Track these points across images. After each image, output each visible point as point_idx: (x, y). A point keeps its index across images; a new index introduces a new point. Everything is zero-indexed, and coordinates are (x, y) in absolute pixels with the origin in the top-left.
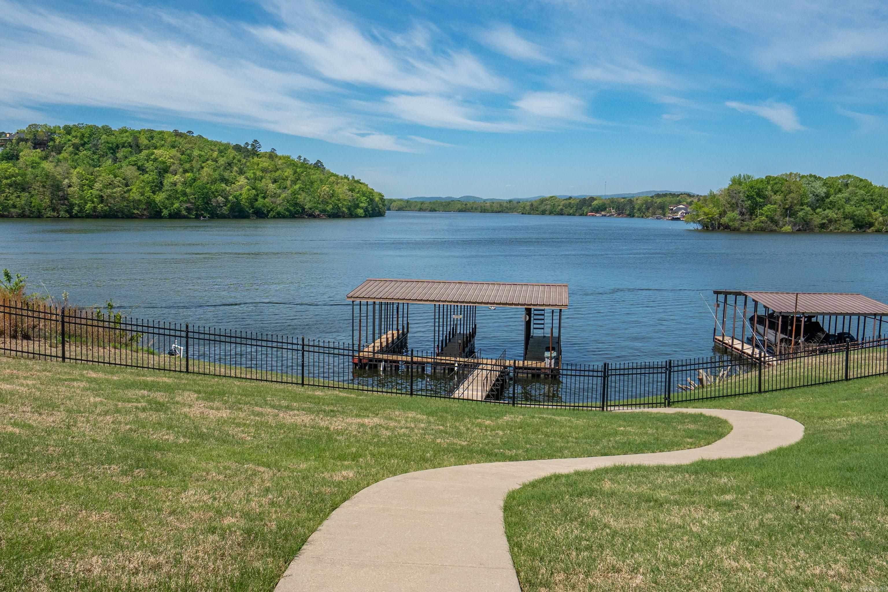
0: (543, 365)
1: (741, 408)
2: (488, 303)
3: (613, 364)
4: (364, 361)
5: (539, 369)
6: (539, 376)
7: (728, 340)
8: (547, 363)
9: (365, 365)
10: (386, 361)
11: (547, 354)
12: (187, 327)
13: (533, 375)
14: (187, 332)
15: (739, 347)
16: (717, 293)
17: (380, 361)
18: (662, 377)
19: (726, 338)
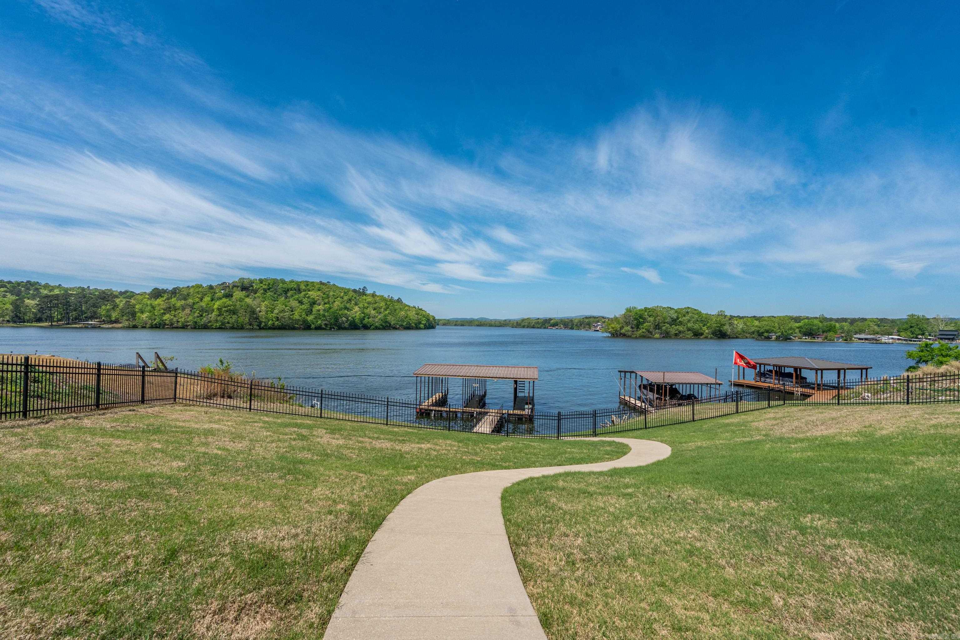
0: (524, 413)
1: (635, 438)
2: (493, 377)
3: (563, 412)
4: (423, 411)
5: (522, 415)
6: (521, 419)
7: (627, 398)
8: (527, 412)
9: (423, 413)
10: (435, 411)
11: (526, 406)
12: (322, 391)
13: (519, 419)
14: (322, 394)
15: (634, 402)
16: (620, 372)
17: (432, 410)
18: (591, 420)
19: (626, 397)
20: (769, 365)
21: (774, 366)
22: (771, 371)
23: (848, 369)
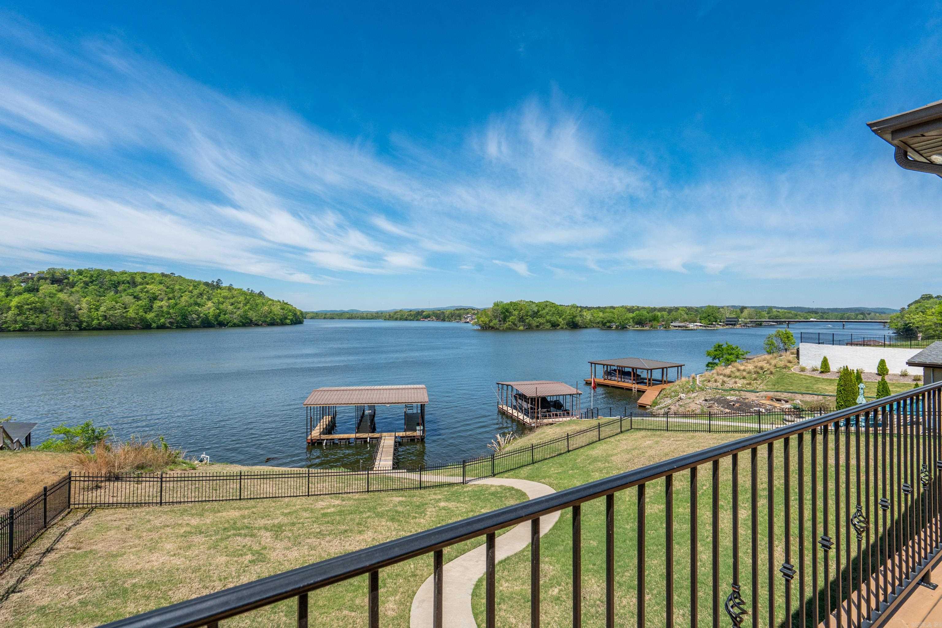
0: (415, 434)
2: (385, 403)
4: (314, 441)
5: (414, 437)
6: (414, 440)
7: (505, 408)
8: (418, 433)
9: (315, 443)
10: (327, 440)
11: (418, 428)
12: (241, 473)
13: (411, 440)
14: (241, 476)
15: (511, 412)
16: (497, 384)
17: (324, 440)
18: (490, 463)
19: (504, 406)
20: (614, 366)
21: (617, 366)
22: (615, 370)
23: (669, 367)
